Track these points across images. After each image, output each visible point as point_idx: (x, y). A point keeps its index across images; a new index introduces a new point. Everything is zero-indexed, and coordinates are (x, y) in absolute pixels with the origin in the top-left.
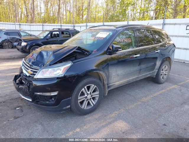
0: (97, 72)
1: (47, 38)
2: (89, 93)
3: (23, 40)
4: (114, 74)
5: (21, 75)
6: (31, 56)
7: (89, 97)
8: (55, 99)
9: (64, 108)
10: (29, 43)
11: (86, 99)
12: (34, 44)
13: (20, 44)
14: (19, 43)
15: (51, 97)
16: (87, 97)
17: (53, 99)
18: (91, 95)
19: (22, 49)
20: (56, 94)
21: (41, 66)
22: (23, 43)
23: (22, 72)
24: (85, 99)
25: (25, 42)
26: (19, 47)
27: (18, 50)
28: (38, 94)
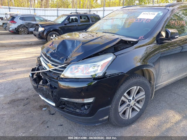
0: (147, 69)
1: (65, 23)
2: (131, 98)
3: (41, 25)
4: (164, 71)
5: (40, 68)
6: (51, 45)
7: (132, 103)
8: (88, 107)
9: (101, 119)
10: (47, 28)
11: (129, 107)
12: (52, 30)
13: (37, 30)
14: (35, 29)
15: (84, 104)
16: (129, 104)
17: (86, 107)
18: (134, 100)
19: (39, 35)
20: (92, 101)
21: (63, 59)
22: (40, 28)
23: (40, 65)
24: (127, 107)
25: (43, 27)
26: (36, 33)
27: (35, 35)
28: (66, 99)
